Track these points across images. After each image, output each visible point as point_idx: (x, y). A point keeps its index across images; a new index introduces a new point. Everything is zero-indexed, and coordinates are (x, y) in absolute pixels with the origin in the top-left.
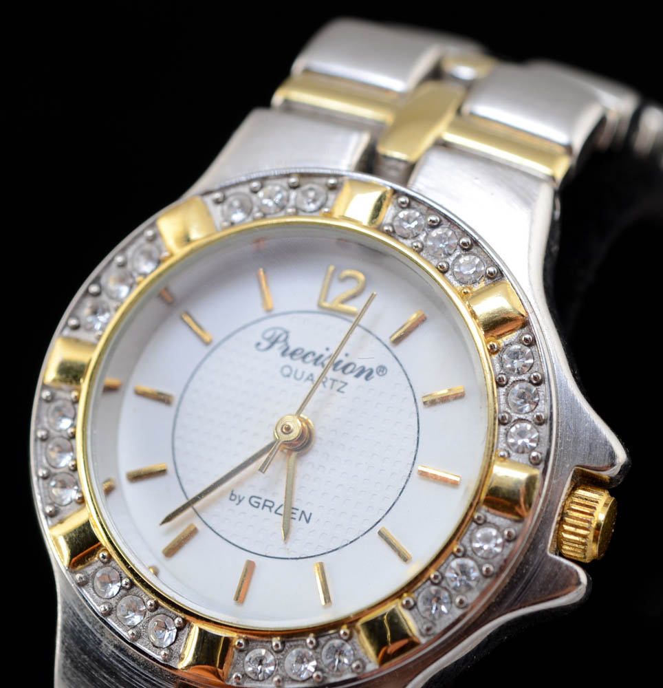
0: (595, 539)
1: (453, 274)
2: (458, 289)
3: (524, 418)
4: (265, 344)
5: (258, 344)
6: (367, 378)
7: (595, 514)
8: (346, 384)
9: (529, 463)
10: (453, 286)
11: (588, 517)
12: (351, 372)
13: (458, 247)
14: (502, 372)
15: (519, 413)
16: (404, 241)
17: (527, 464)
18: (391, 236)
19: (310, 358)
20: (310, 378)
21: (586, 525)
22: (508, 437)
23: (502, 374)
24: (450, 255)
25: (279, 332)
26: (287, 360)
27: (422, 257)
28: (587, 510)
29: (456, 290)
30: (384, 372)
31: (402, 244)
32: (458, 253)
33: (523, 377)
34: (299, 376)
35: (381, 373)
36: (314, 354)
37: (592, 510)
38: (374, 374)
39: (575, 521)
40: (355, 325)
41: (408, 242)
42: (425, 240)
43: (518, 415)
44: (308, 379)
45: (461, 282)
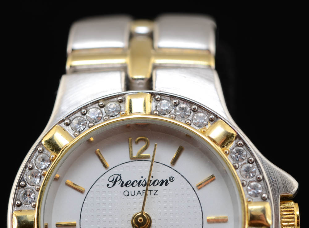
0: (298, 225)
1: (195, 124)
2: (199, 130)
3: (252, 180)
4: (111, 184)
5: (108, 185)
6: (166, 185)
7: (295, 214)
8: (157, 190)
9: (262, 200)
10: (196, 130)
11: (292, 216)
12: (157, 184)
13: (192, 111)
14: (234, 162)
15: (249, 179)
16: (165, 116)
17: (261, 201)
18: (158, 115)
19: (135, 184)
20: (139, 193)
21: (293, 220)
22: (248, 191)
23: (235, 163)
24: (189, 116)
25: (116, 176)
26: (125, 188)
27: (176, 120)
28: (290, 213)
29: (199, 131)
30: (173, 179)
31: (165, 117)
32: (193, 114)
33: (244, 161)
34: (133, 194)
35: (172, 180)
36: (137, 181)
37: (293, 212)
38: (169, 182)
39: (287, 219)
40: (152, 162)
41: (168, 116)
42: (175, 113)
43: (249, 180)
44: (138, 194)
45: (200, 127)
